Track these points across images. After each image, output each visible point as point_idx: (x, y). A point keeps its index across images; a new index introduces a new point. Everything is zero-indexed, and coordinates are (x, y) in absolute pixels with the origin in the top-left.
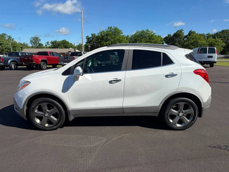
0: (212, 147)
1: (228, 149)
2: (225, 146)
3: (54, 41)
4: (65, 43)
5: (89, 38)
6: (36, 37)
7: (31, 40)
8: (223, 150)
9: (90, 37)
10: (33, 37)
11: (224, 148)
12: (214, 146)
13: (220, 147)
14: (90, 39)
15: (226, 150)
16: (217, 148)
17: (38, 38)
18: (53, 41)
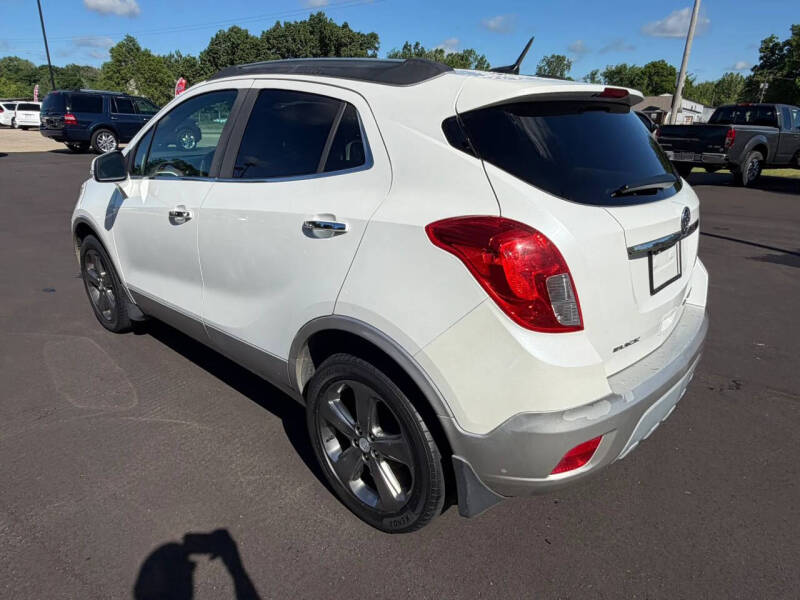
3: (617, 67)
4: (657, 73)
5: (777, 44)
6: (558, 57)
7: (540, 69)
9: (781, 41)
10: (549, 56)
14: (781, 50)
17: (564, 58)
18: (614, 68)
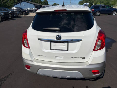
0: (10, 74)
1: (3, 80)
2: (5, 80)
8: (5, 77)
11: (5, 79)
12: (10, 76)
13: (7, 77)
15: (3, 78)
16: (8, 75)
